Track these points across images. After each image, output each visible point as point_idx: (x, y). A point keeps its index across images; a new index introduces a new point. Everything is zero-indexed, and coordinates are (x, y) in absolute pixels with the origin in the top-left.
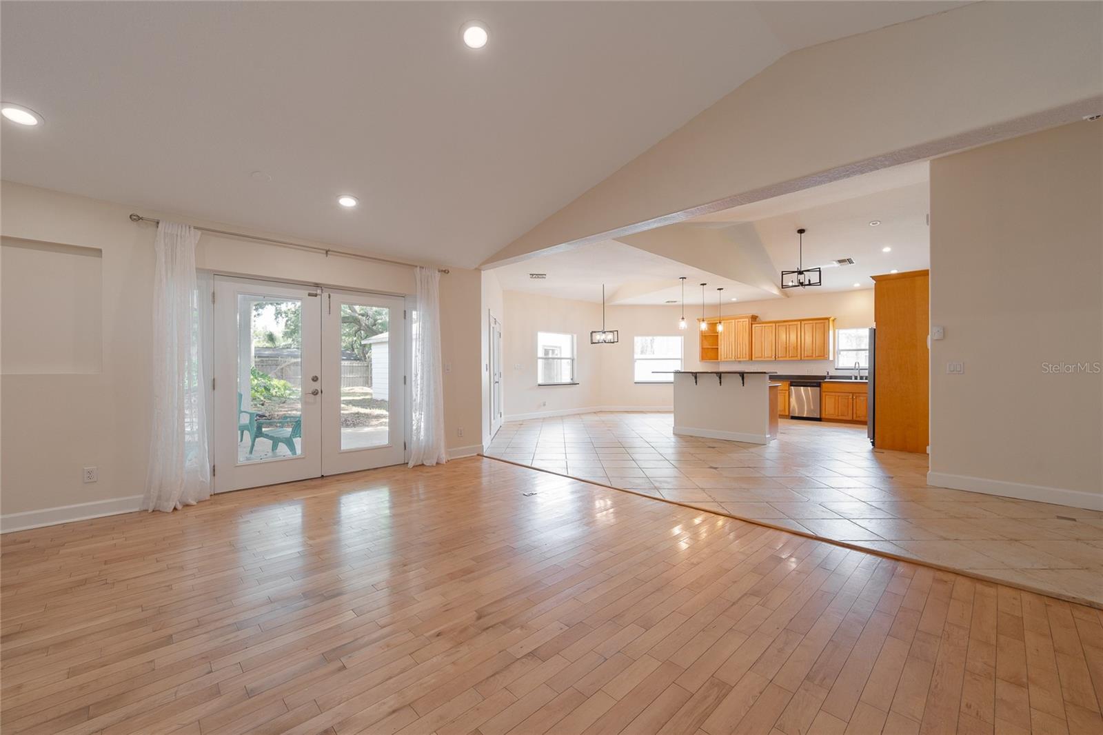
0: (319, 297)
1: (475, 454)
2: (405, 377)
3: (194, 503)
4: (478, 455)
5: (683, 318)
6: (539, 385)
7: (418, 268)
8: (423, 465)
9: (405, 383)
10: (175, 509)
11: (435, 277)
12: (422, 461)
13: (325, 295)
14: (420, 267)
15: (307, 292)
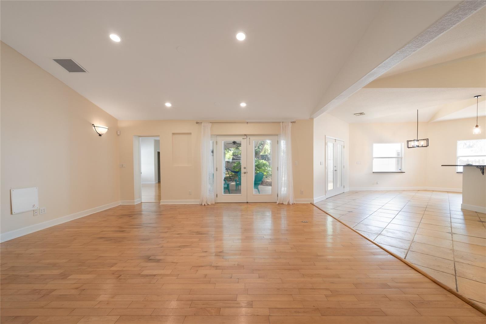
0: (246, 139)
1: (310, 203)
2: (278, 168)
3: (210, 204)
4: (311, 203)
5: (477, 126)
6: (373, 173)
7: (281, 123)
8: (283, 204)
9: (278, 170)
10: (205, 205)
11: (289, 125)
12: (283, 202)
13: (248, 138)
14: (282, 122)
15: (242, 138)
